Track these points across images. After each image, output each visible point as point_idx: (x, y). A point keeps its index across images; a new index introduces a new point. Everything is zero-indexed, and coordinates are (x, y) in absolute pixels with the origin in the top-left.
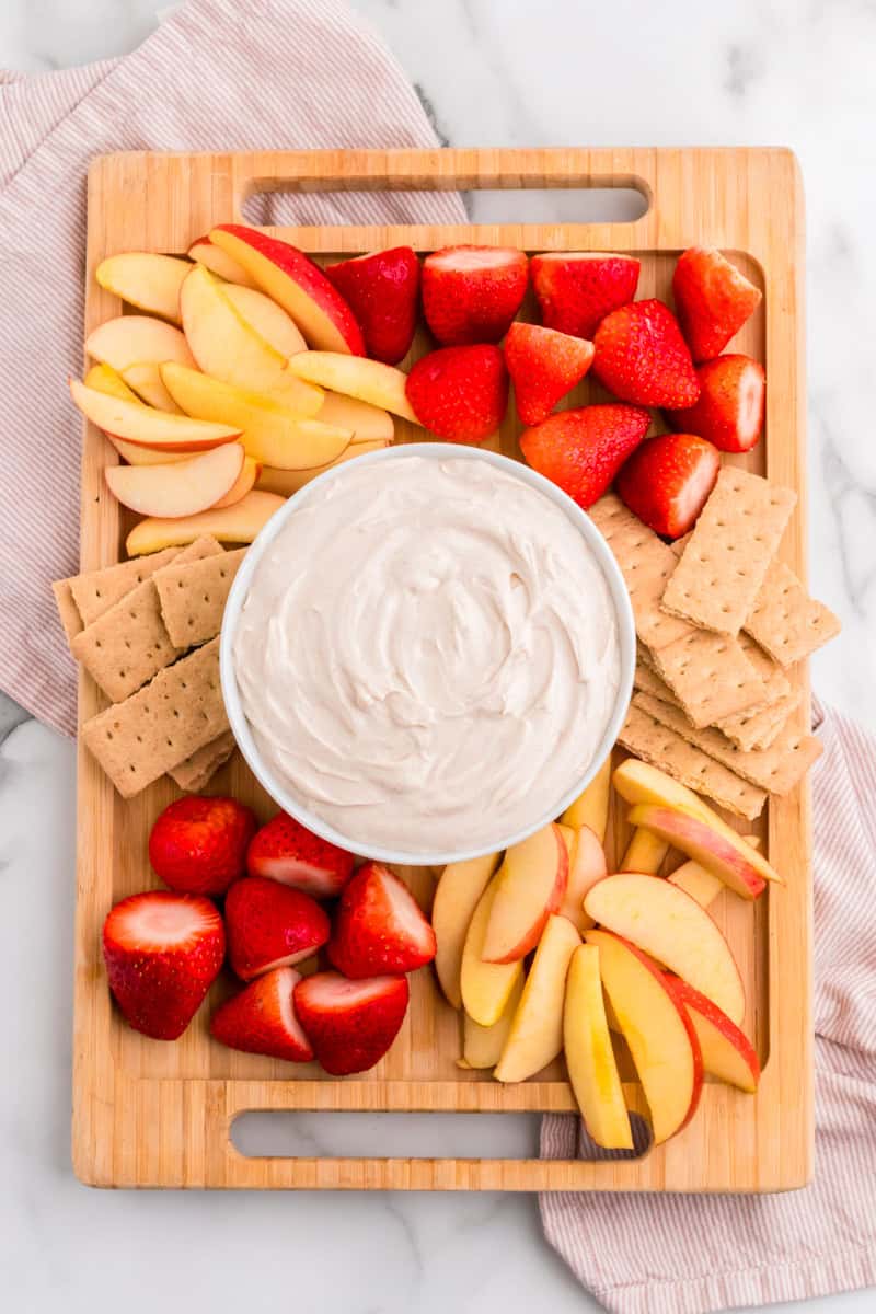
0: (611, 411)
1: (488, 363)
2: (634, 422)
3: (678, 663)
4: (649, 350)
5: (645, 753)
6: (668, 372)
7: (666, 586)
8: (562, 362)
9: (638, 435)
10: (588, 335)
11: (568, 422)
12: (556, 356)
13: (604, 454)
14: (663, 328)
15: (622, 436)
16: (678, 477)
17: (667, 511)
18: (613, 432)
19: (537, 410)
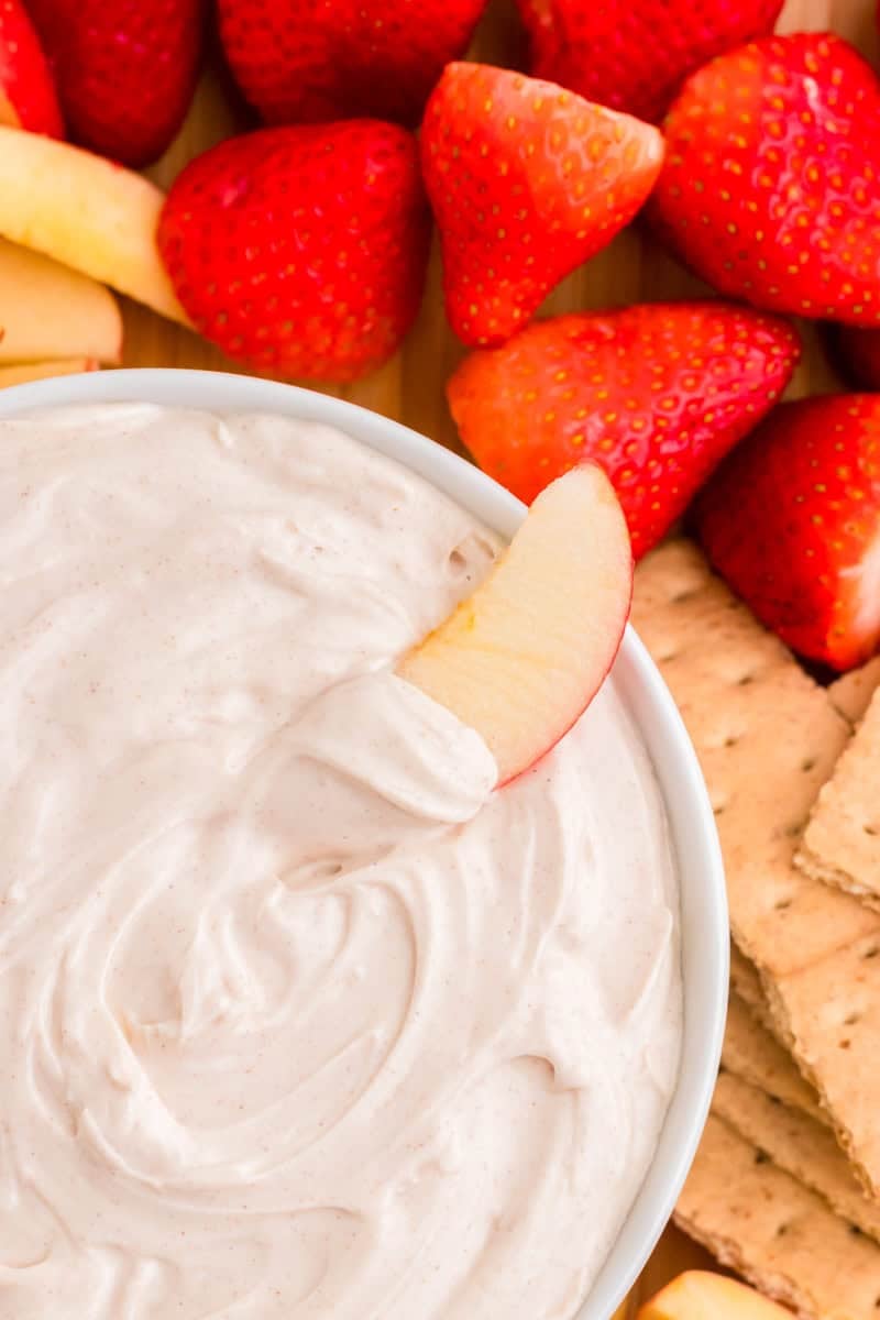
0: (696, 320)
1: (373, 171)
2: (757, 354)
3: (834, 1015)
4: (810, 160)
5: (727, 1241)
6: (859, 224)
7: (814, 799)
8: (576, 174)
9: (764, 388)
10: (652, 109)
11: (578, 342)
12: (557, 159)
13: (671, 435)
14: (850, 108)
15: (721, 388)
16: (867, 509)
17: (831, 599)
18: (698, 378)
19: (496, 302)
